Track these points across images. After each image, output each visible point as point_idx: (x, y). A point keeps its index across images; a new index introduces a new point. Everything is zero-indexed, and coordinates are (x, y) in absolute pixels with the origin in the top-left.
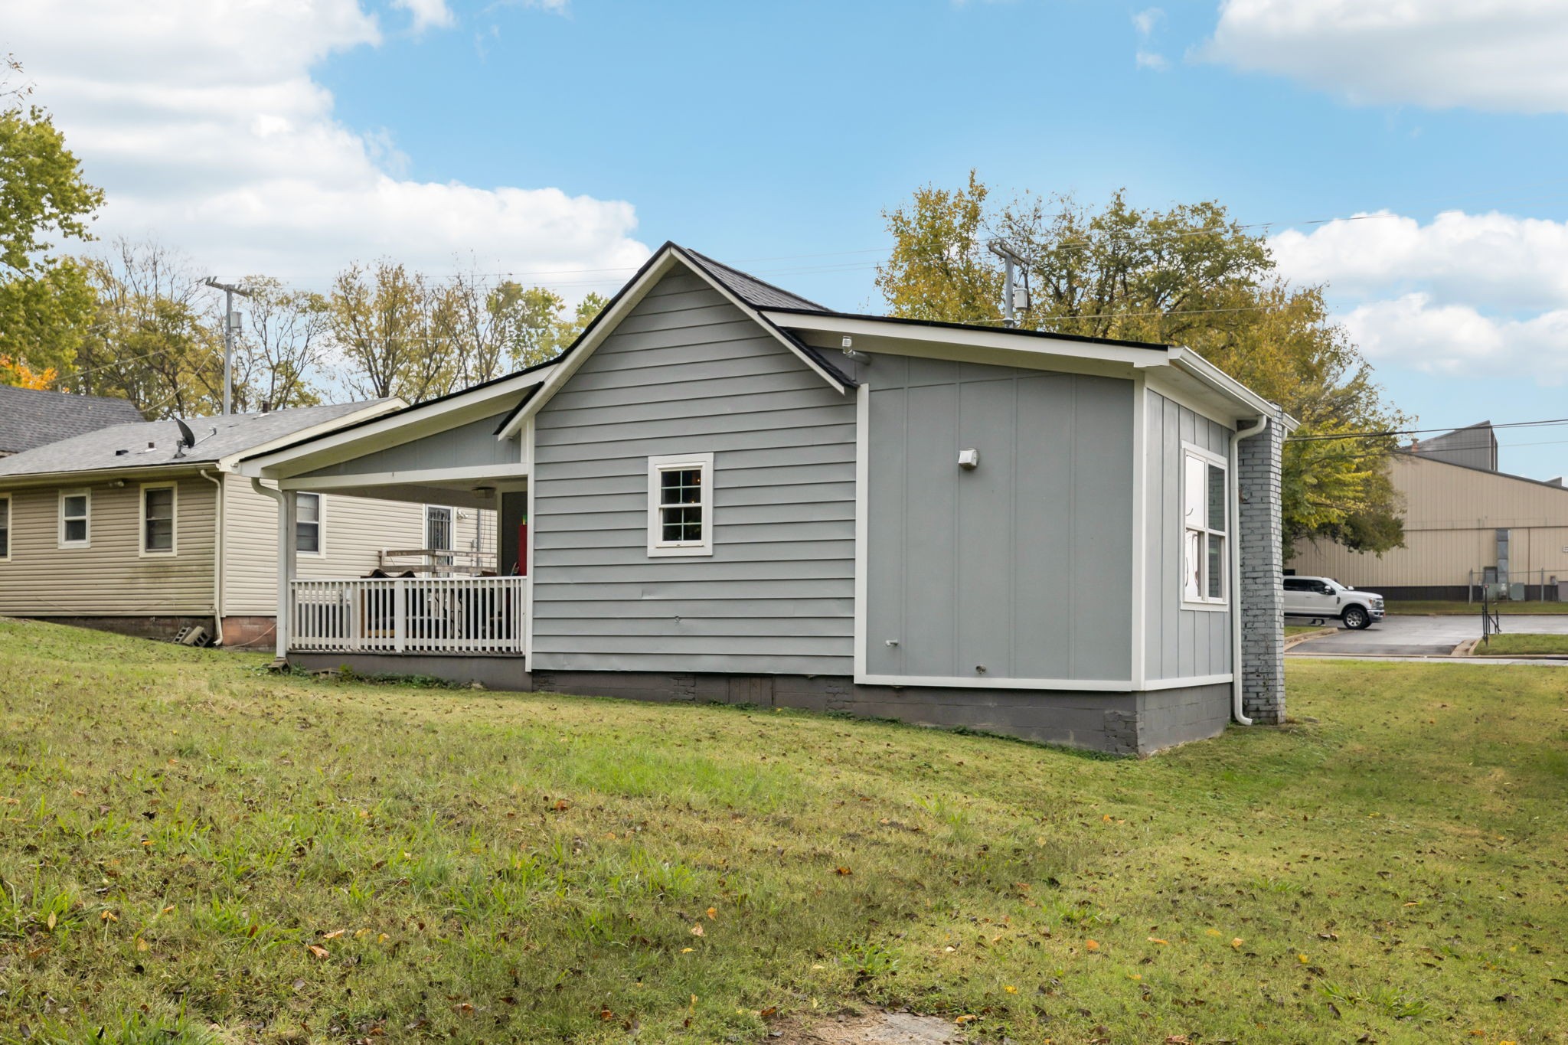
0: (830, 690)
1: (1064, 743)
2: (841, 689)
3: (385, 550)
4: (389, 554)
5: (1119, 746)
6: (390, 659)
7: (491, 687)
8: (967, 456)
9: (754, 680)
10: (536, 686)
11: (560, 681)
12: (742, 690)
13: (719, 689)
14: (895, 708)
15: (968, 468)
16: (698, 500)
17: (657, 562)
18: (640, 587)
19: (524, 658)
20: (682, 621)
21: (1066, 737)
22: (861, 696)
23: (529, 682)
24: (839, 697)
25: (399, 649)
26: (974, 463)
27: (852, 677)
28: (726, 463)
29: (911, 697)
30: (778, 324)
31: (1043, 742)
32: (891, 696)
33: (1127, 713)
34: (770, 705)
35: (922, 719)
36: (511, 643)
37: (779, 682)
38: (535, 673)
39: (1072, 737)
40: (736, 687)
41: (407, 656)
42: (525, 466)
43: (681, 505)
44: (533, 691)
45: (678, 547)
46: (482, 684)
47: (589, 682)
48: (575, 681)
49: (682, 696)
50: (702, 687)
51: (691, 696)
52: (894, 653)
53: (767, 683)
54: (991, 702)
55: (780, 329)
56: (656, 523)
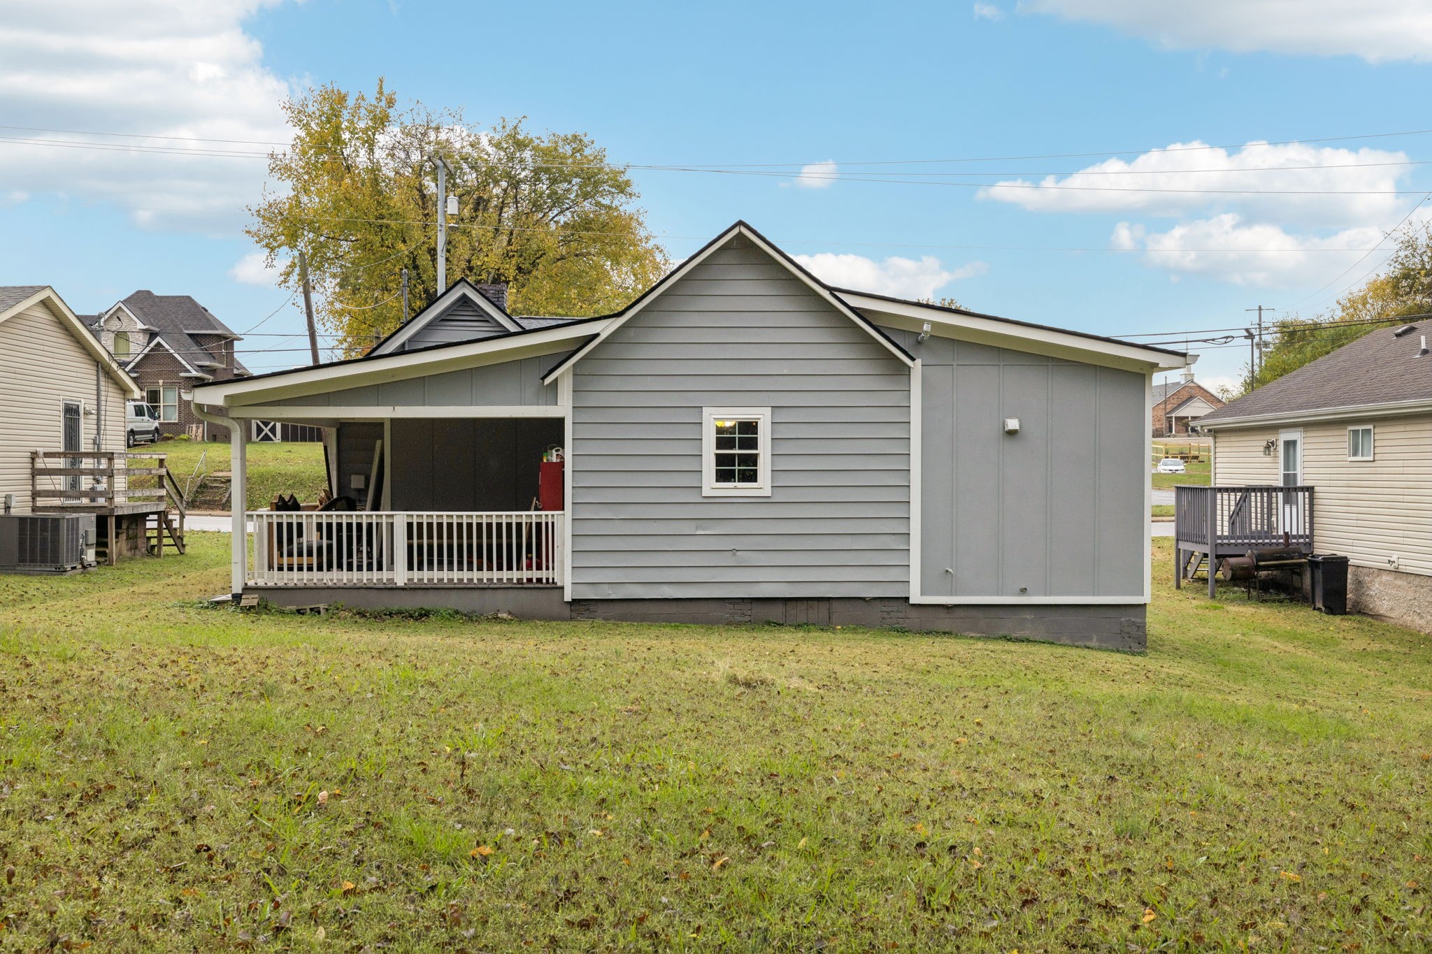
0: (885, 609)
1: (1088, 644)
2: (895, 609)
3: (41, 450)
4: (47, 455)
5: (1132, 644)
6: (390, 593)
7: (522, 617)
8: (1013, 424)
9: (810, 603)
10: (574, 615)
11: (601, 609)
12: (800, 613)
13: (776, 612)
14: (944, 622)
15: (1012, 433)
16: (755, 447)
17: (711, 501)
18: (693, 524)
19: (562, 588)
20: (738, 553)
21: (1090, 639)
22: (914, 614)
23: (566, 611)
24: (893, 614)
25: (400, 583)
26: (1018, 428)
27: (907, 599)
28: (783, 416)
29: (961, 613)
30: (852, 304)
31: (1070, 643)
32: (942, 613)
33: (1139, 620)
34: (826, 626)
35: (972, 631)
36: (543, 574)
37: (835, 605)
38: (575, 602)
39: (1095, 640)
40: (792, 610)
41: (409, 589)
42: (562, 408)
43: (736, 451)
44: (571, 619)
45: (735, 488)
46: (510, 613)
47: (634, 608)
48: (619, 609)
49: (738, 618)
50: (759, 610)
51: (747, 619)
52: (948, 579)
53: (825, 605)
54: (1028, 615)
55: (852, 309)
56: (709, 466)
